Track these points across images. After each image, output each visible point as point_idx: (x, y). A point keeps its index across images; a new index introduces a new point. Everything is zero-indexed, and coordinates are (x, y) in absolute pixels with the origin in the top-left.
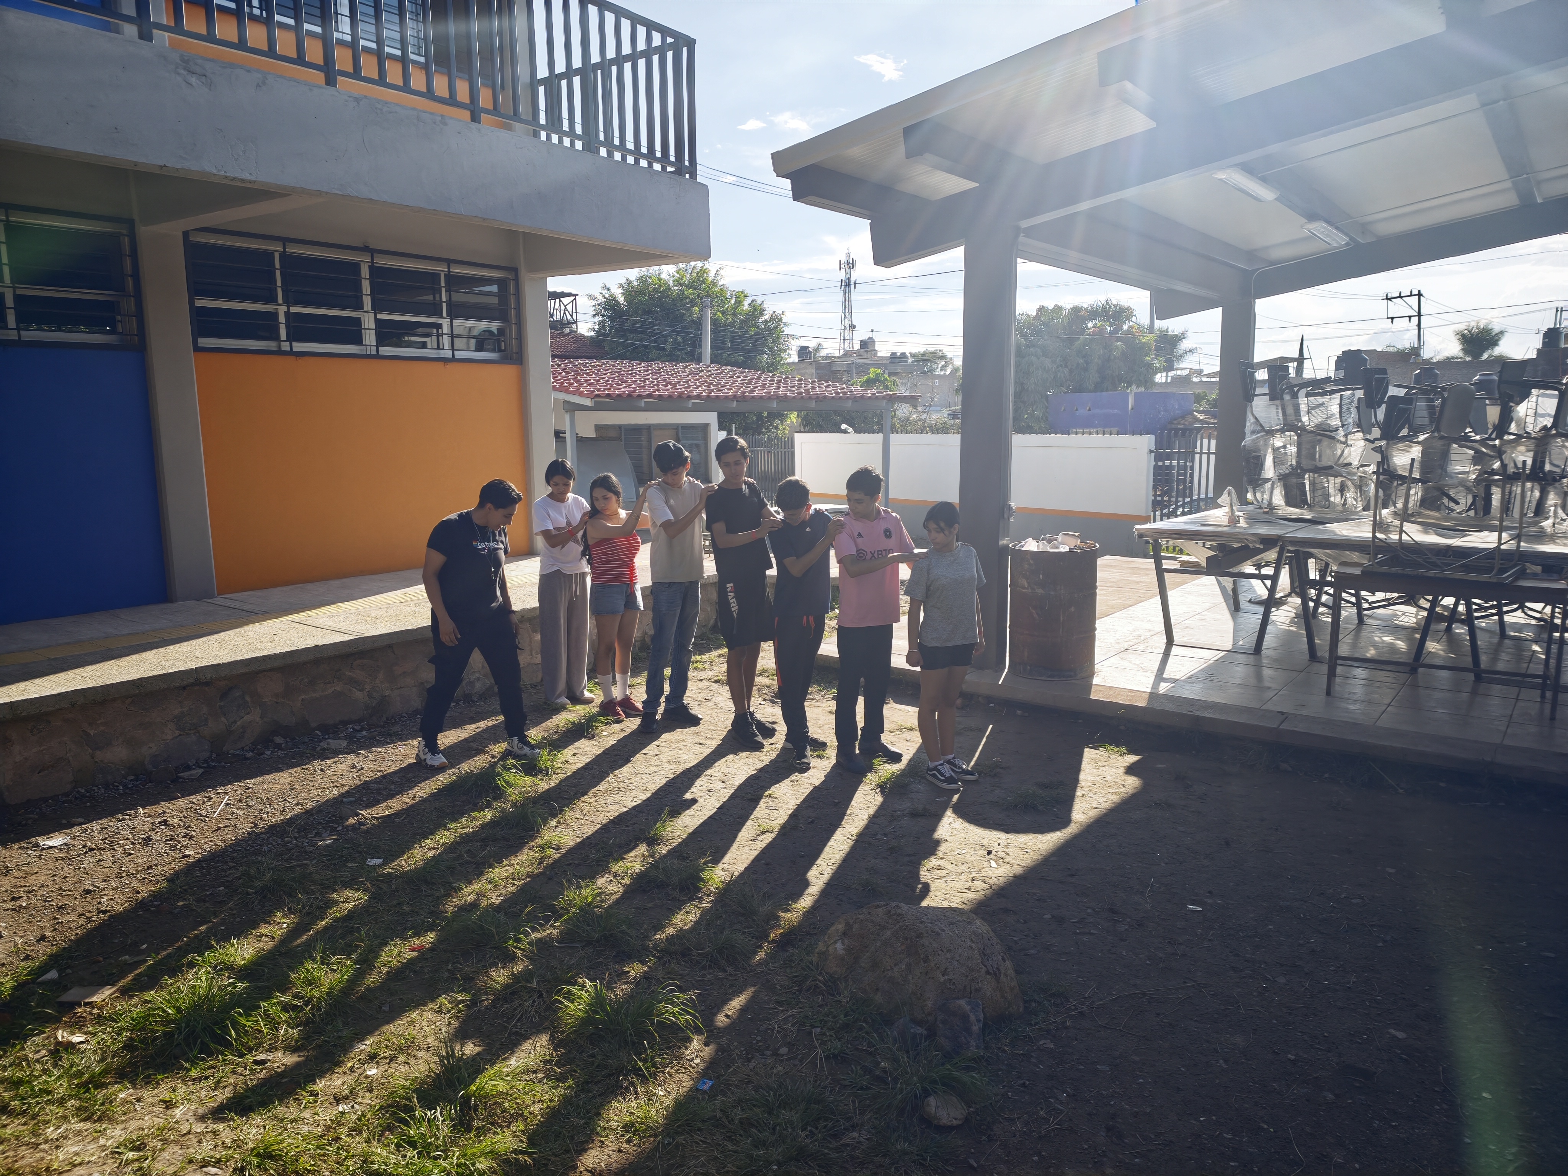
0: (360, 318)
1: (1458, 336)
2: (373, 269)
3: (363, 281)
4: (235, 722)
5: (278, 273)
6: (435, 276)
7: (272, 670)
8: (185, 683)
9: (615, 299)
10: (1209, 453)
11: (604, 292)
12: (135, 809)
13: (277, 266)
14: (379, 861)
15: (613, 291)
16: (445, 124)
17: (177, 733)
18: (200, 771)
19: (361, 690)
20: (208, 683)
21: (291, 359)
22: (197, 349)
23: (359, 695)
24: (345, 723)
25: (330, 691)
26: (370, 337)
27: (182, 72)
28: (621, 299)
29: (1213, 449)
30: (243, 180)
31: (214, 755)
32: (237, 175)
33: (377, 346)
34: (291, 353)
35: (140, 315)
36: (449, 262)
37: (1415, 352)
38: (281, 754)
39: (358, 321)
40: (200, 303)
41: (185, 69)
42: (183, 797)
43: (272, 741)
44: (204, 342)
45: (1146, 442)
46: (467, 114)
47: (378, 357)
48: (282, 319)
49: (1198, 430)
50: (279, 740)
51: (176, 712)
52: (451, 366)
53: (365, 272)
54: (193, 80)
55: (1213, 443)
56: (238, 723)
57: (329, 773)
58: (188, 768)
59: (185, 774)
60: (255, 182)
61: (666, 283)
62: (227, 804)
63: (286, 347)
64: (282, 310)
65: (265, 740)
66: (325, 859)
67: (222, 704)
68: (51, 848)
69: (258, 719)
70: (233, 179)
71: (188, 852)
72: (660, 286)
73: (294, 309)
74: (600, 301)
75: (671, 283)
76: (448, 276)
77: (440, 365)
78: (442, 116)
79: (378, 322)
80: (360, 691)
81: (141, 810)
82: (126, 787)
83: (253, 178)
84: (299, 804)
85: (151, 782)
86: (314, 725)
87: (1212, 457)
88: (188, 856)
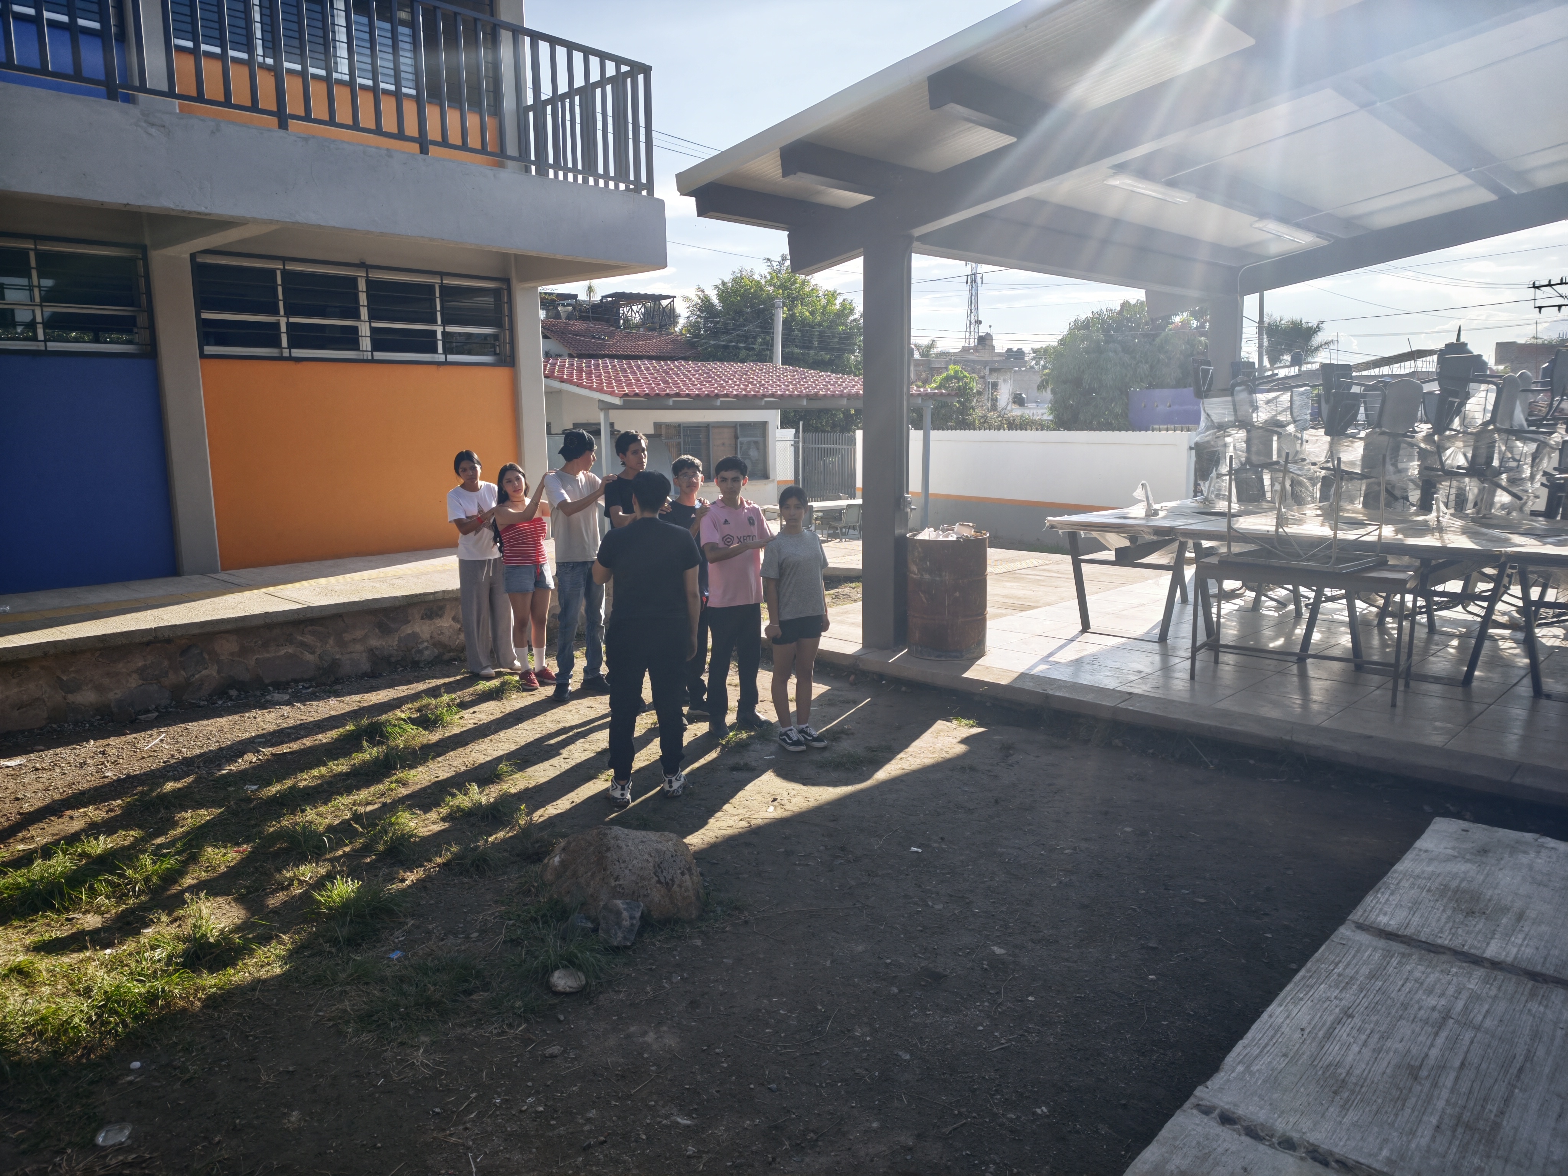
0: (357, 327)
2: (370, 283)
3: (361, 294)
4: (193, 675)
5: (280, 289)
6: (430, 288)
7: (228, 632)
8: (145, 640)
9: (708, 301)
11: (700, 293)
12: (88, 742)
13: (279, 282)
14: (255, 787)
15: (707, 292)
16: (391, 156)
17: (141, 682)
18: (156, 714)
19: (313, 653)
20: (169, 641)
21: (290, 365)
22: (203, 356)
23: (309, 657)
24: (296, 681)
25: (282, 653)
26: (366, 344)
27: (144, 124)
28: (715, 300)
30: (199, 213)
31: (174, 703)
32: (193, 209)
33: (372, 351)
34: (291, 359)
35: (152, 327)
36: (442, 274)
38: (229, 704)
39: (356, 329)
40: (206, 316)
41: (145, 121)
42: (131, 733)
43: (227, 693)
44: (209, 350)
46: (416, 147)
47: (373, 361)
48: (283, 328)
50: (233, 693)
51: (140, 664)
52: (443, 370)
53: (362, 285)
54: (153, 131)
56: (197, 676)
57: (259, 720)
58: (148, 711)
59: (142, 717)
60: (210, 214)
61: (758, 282)
62: (162, 741)
63: (286, 353)
64: (283, 322)
65: (221, 692)
66: (210, 783)
67: (182, 659)
68: (8, 767)
69: (215, 674)
70: (190, 212)
71: (107, 774)
72: (751, 287)
73: (292, 320)
74: (694, 303)
75: (763, 282)
76: (442, 287)
77: (434, 367)
78: (388, 149)
79: (373, 330)
80: (311, 653)
81: (92, 742)
82: (92, 725)
83: (207, 211)
84: (217, 742)
85: (113, 721)
86: (267, 681)
88: (107, 777)
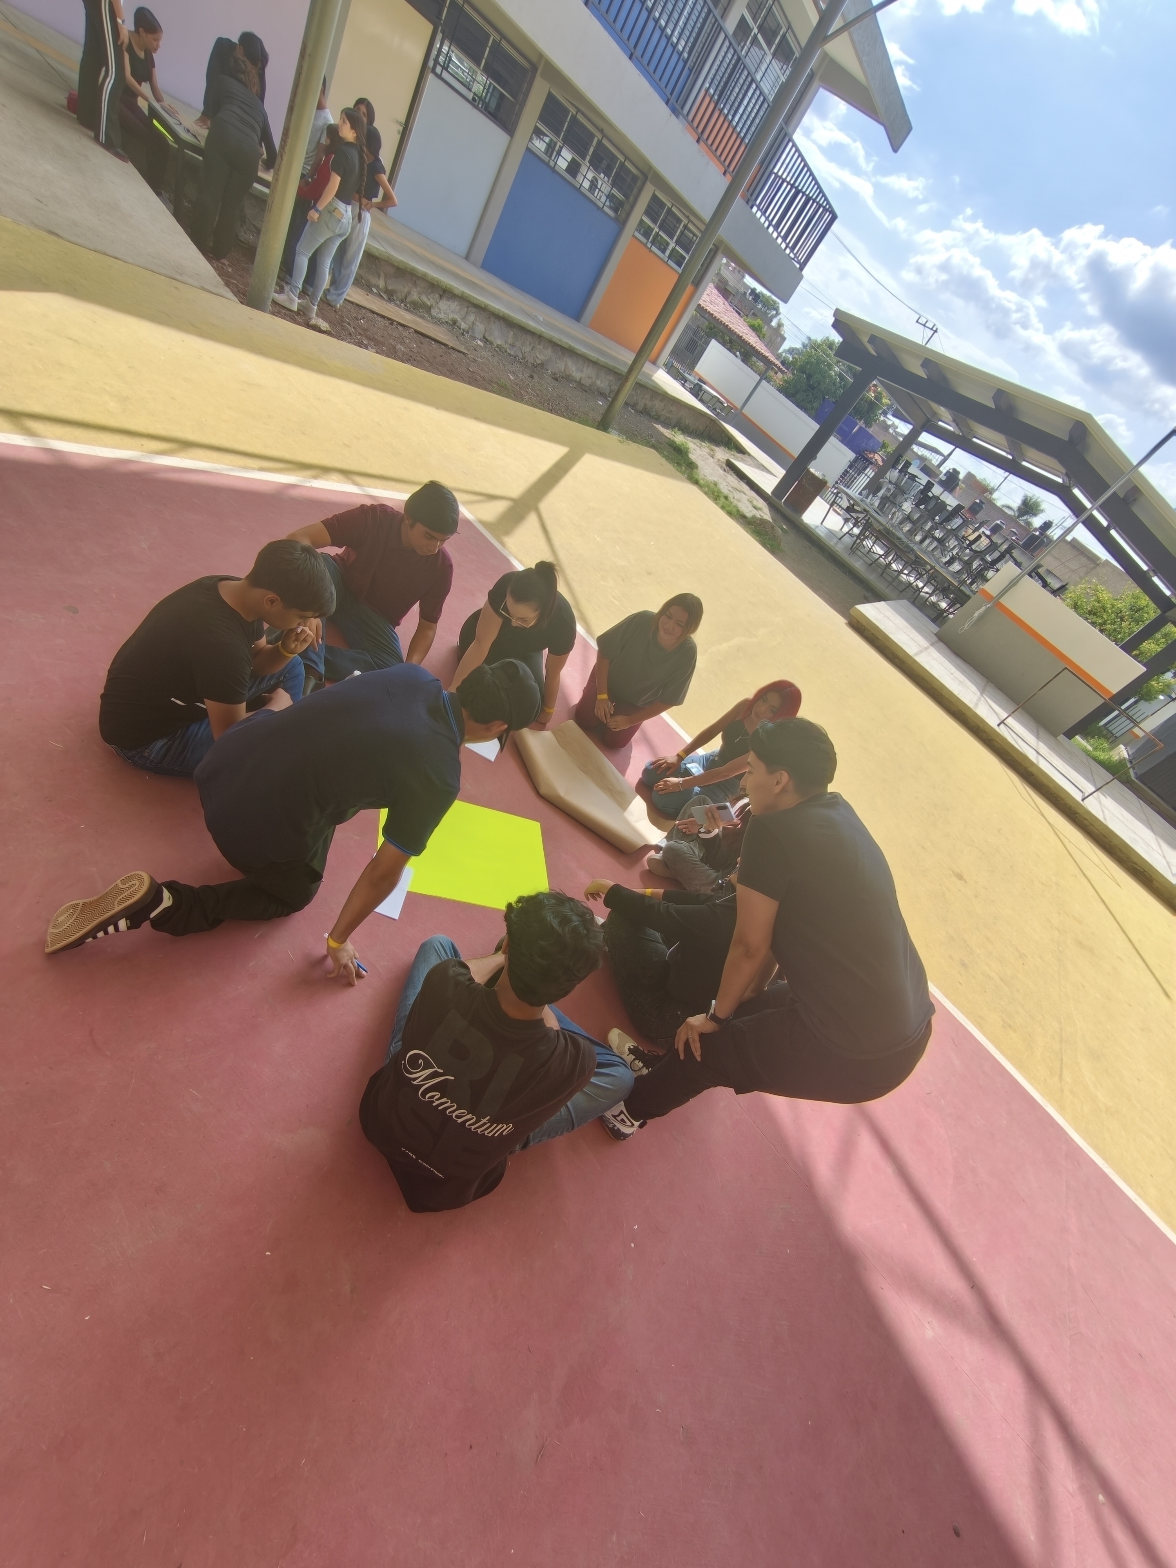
1: (1024, 498)
10: (868, 477)
29: (871, 476)
37: (992, 491)
45: (851, 456)
49: (872, 463)
55: (873, 474)
87: (869, 479)
